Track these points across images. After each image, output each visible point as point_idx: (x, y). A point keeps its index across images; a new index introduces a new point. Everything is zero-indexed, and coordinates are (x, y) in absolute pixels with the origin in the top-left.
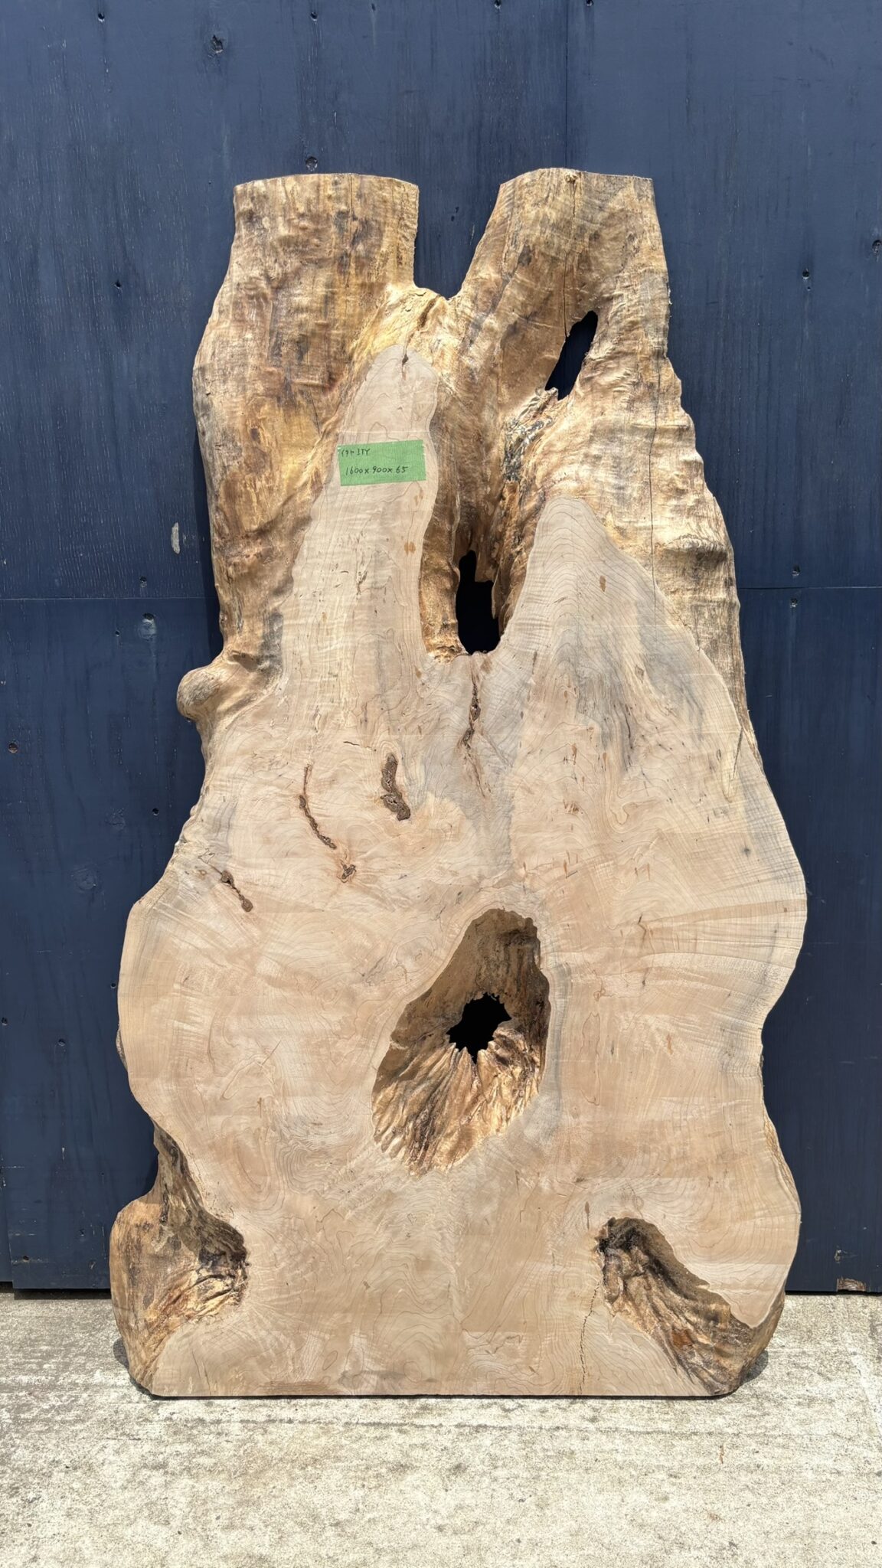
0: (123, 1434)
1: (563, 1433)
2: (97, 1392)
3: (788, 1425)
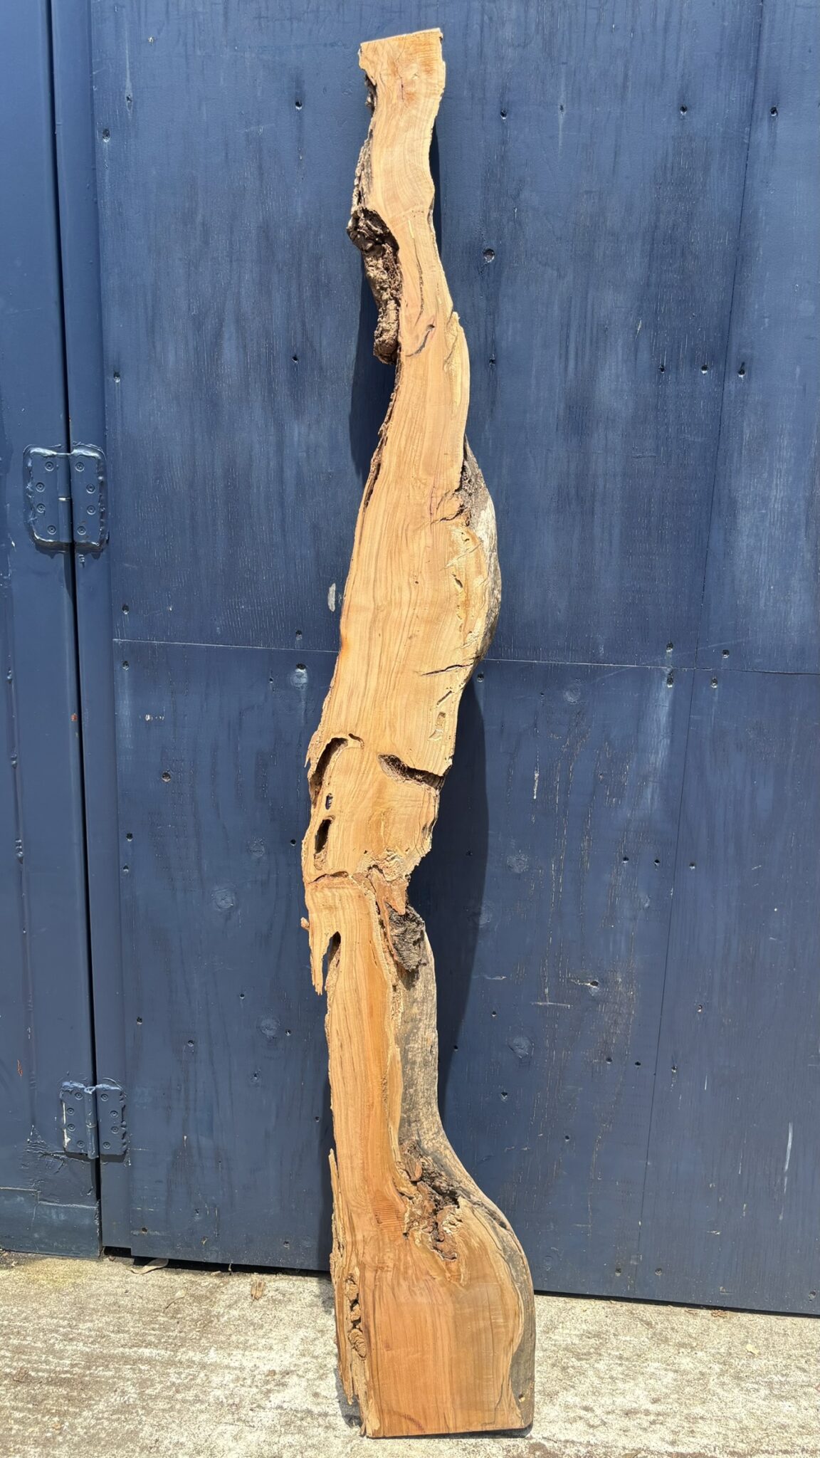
0: (239, 1420)
2: (212, 1371)
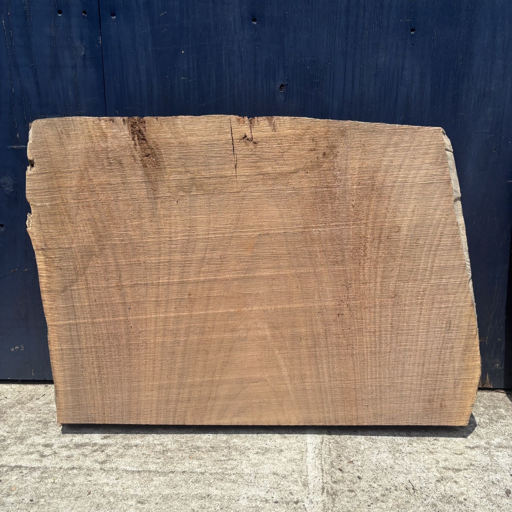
1: (75, 471)
3: (243, 467)
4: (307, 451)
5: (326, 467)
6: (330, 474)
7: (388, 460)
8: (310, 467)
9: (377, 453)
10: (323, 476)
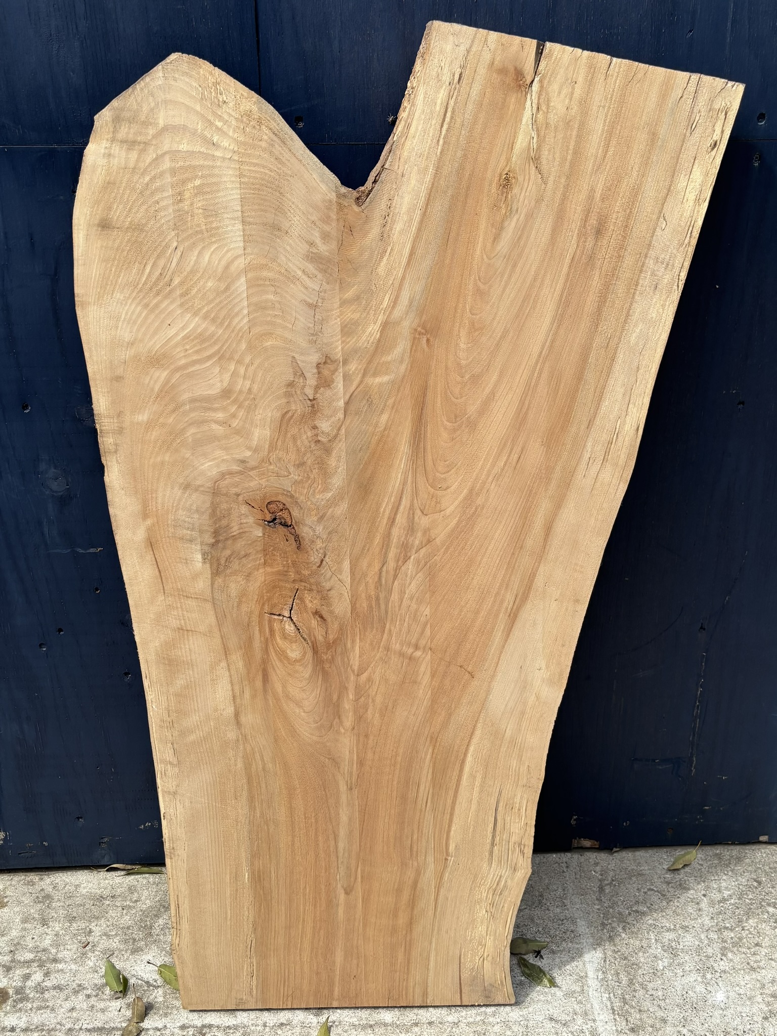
4: (586, 976)
5: (617, 1004)
6: (624, 1016)
7: (697, 986)
8: (596, 1006)
9: (682, 974)
10: (615, 1019)
